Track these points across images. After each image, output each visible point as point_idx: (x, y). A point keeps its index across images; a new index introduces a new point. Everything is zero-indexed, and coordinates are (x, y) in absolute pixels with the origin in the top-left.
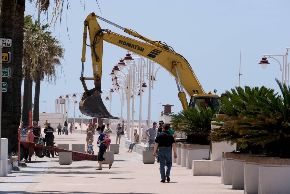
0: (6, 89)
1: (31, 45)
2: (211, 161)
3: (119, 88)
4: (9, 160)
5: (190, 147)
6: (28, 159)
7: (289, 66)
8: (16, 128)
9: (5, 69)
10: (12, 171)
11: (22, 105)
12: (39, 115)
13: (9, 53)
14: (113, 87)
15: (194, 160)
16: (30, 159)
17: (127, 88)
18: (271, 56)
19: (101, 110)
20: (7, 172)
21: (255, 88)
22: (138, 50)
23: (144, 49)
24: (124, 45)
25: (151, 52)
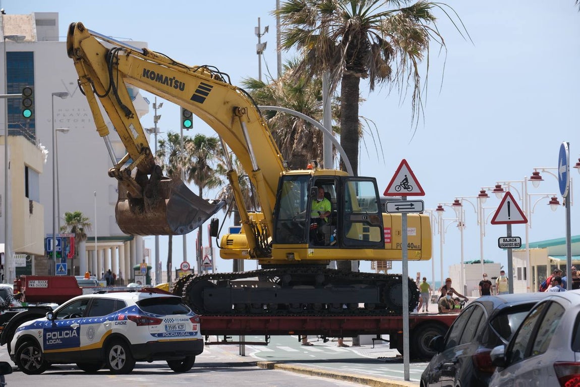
22: (176, 88)
23: (184, 84)
24: (153, 79)
25: (197, 91)
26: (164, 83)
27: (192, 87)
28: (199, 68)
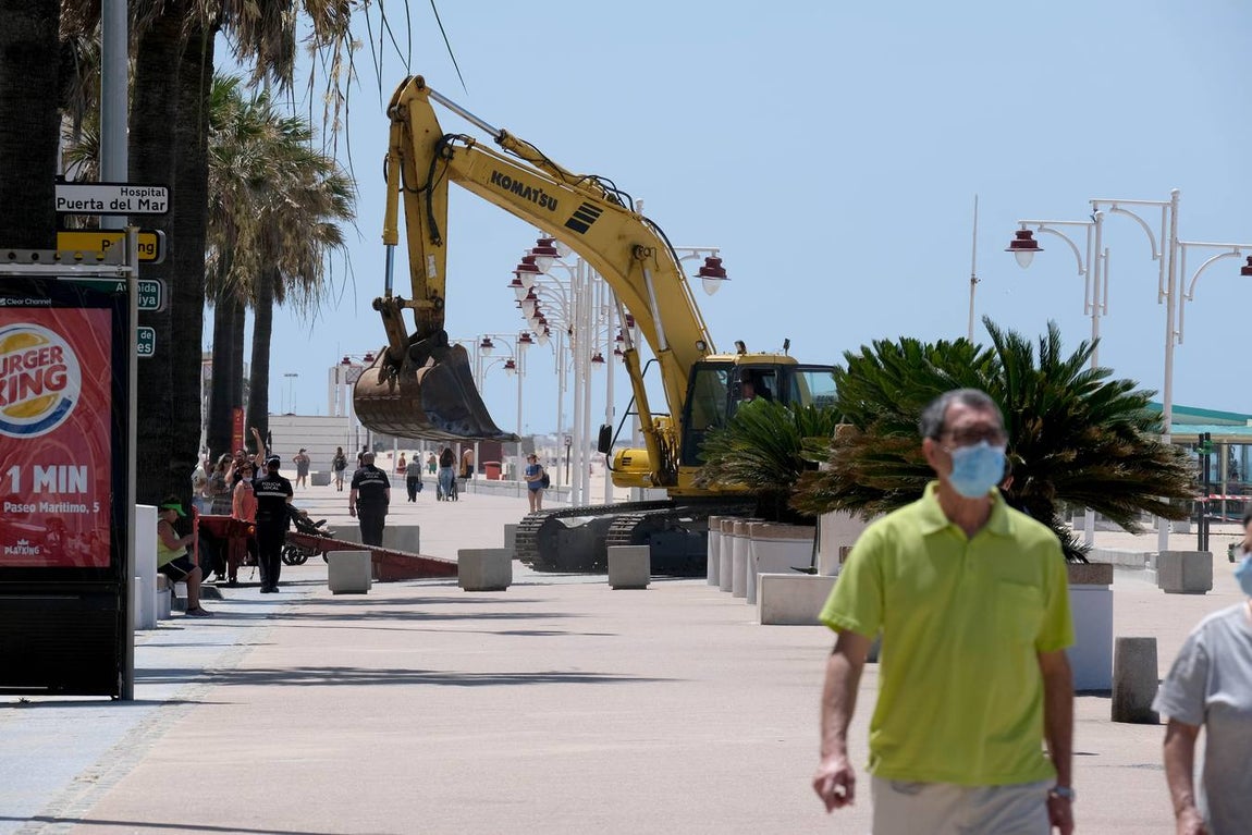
0: (151, 347)
1: (238, 181)
2: (818, 575)
3: (546, 331)
4: (161, 575)
5: (758, 532)
6: (227, 575)
7: (1106, 257)
8: (184, 471)
9: (146, 284)
10: (173, 613)
11: (205, 394)
12: (269, 423)
13: (160, 232)
14: (530, 326)
15: (763, 574)
16: (233, 574)
17: (570, 332)
18: (1046, 227)
19: (470, 412)
20: (156, 616)
21: (935, 345)
22: (542, 205)
23: (556, 201)
24: (506, 187)
25: (576, 214)
26: (524, 196)
27: (567, 210)
28: (585, 177)
